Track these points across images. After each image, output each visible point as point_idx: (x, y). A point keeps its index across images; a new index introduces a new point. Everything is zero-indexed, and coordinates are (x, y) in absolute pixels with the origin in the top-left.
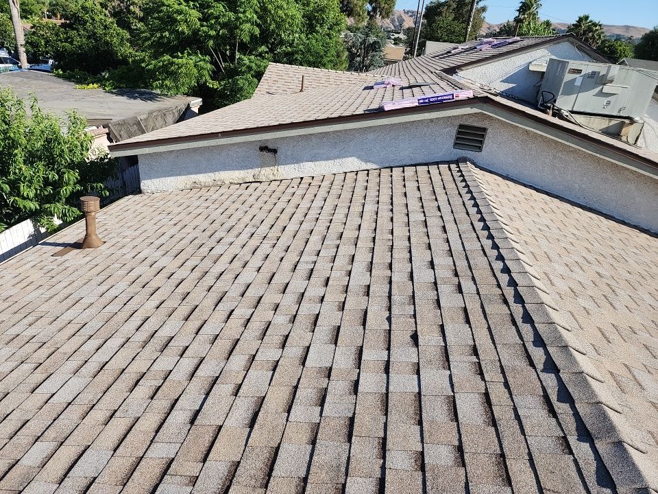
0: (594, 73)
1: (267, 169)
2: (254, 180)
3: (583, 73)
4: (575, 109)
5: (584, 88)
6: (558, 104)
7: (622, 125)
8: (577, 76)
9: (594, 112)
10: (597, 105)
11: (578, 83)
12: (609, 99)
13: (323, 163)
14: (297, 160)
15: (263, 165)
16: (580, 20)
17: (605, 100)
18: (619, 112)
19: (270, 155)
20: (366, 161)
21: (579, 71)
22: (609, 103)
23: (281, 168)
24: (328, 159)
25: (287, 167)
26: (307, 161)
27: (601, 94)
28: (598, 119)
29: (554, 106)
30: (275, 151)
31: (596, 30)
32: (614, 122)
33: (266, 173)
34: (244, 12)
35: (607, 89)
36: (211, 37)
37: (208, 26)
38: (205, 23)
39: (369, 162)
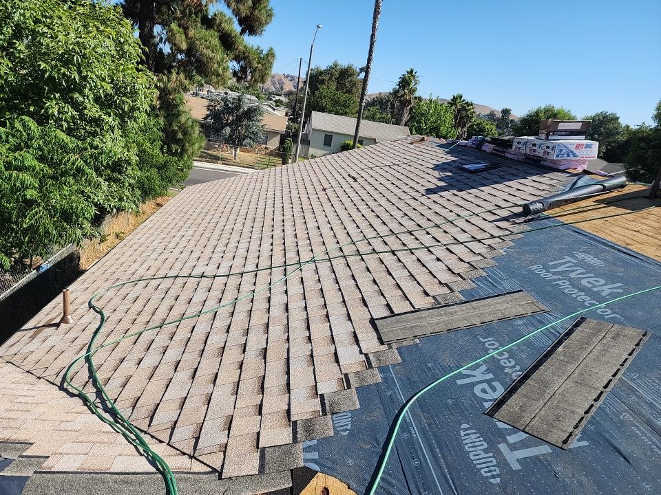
16: (455, 99)
31: (470, 109)
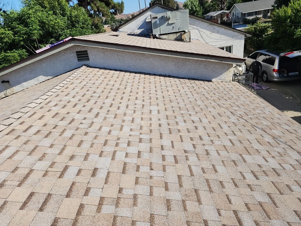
0: (162, 17)
1: (9, 90)
2: (5, 96)
3: (158, 18)
4: (161, 33)
5: (161, 24)
6: (154, 33)
7: (181, 35)
8: (156, 20)
9: (169, 32)
10: (169, 29)
11: (158, 22)
12: (173, 25)
13: (30, 81)
14: (19, 83)
15: (6, 89)
17: (171, 27)
18: (179, 30)
19: (7, 83)
20: (47, 76)
21: (156, 18)
22: (173, 27)
23: (14, 88)
24: (31, 79)
25: (16, 87)
26: (23, 82)
27: (169, 24)
28: (171, 35)
29: (153, 34)
30: (8, 82)
32: (178, 34)
33: (9, 91)
34: (32, 26)
35: (170, 22)
36: (21, 41)
37: (17, 36)
38: (16, 36)
39: (48, 76)
